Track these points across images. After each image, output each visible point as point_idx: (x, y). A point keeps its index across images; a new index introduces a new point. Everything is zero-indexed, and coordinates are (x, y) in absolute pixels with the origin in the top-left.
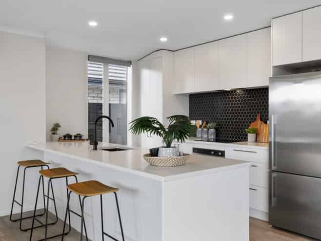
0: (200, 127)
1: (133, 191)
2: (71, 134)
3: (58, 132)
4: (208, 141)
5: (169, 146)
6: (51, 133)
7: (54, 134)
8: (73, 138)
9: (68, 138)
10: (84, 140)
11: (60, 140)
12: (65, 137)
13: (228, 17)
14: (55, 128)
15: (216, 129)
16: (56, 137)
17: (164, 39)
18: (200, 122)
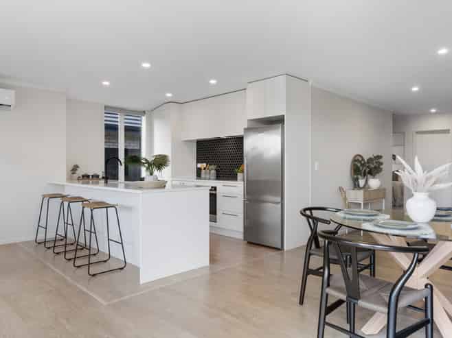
0: (205, 169)
1: (129, 209)
2: (89, 174)
3: (77, 172)
4: (209, 179)
5: (151, 174)
6: (70, 173)
7: (73, 173)
8: (91, 177)
9: (86, 177)
10: (100, 179)
11: (79, 179)
12: (83, 176)
13: (213, 82)
14: (75, 169)
15: (217, 171)
16: (76, 176)
17: (169, 95)
18: (205, 165)
